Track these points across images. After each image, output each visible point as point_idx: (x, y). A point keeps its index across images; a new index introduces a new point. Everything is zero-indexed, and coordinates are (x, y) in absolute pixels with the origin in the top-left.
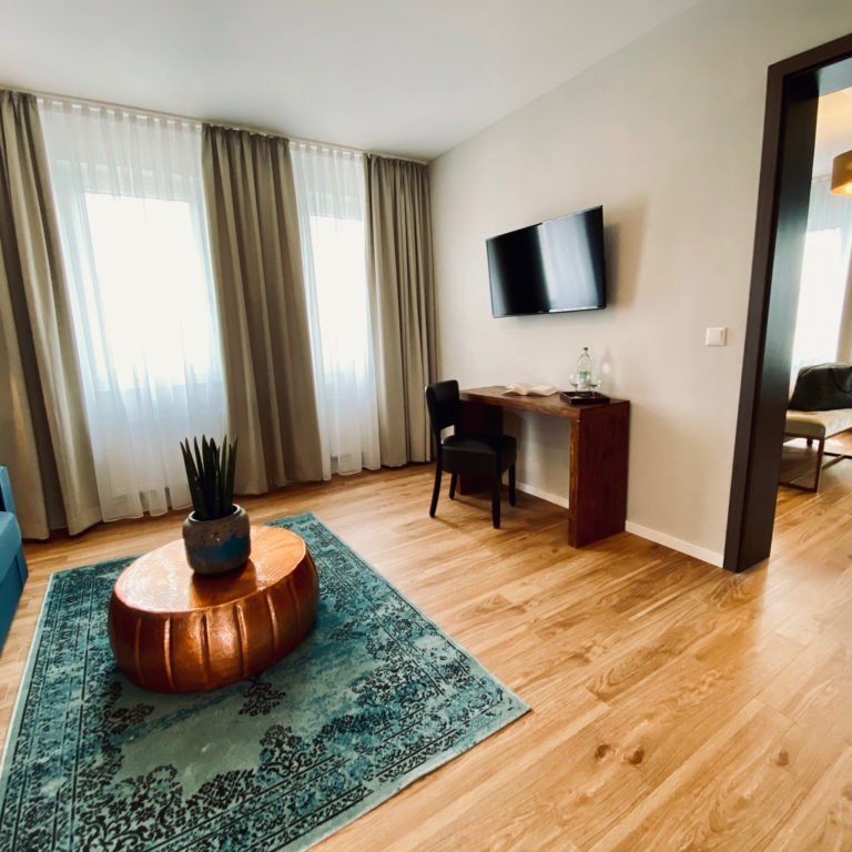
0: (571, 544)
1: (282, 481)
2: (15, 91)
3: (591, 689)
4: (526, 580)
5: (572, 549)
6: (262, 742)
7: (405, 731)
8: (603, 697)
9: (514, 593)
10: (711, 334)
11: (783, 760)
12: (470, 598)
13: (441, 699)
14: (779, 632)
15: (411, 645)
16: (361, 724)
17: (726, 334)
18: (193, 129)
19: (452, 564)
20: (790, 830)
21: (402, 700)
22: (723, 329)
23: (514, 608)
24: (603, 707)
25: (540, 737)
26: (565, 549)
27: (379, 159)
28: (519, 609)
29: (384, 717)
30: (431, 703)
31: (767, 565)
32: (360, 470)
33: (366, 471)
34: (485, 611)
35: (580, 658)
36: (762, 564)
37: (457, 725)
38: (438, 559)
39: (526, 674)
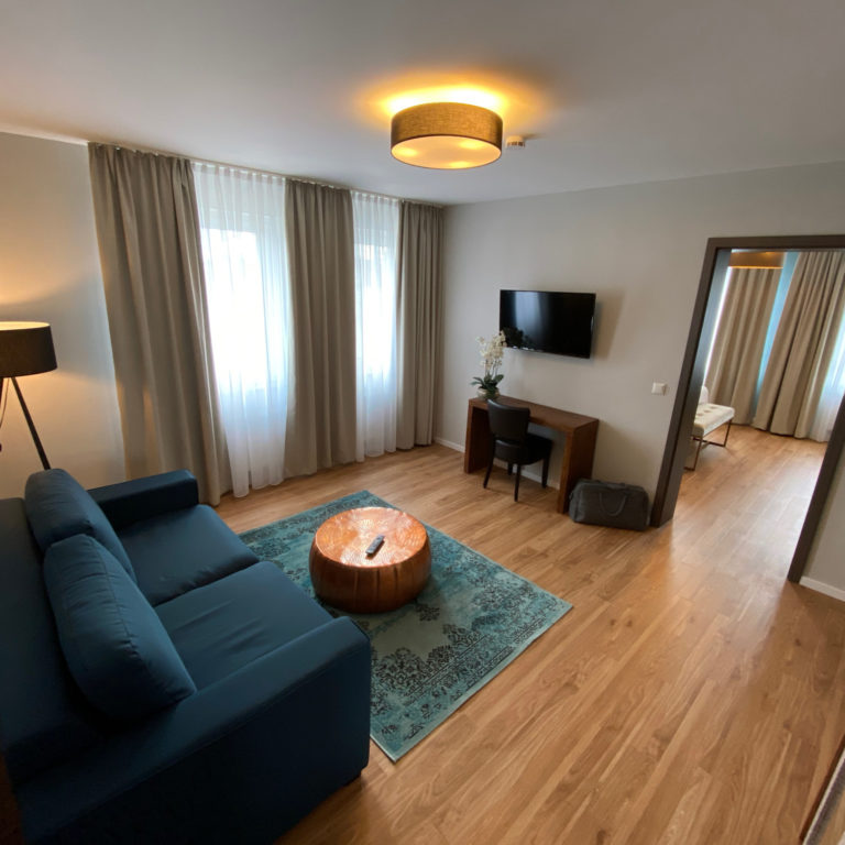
0: (558, 511)
1: (329, 464)
2: (181, 158)
3: (599, 595)
4: (540, 536)
5: (559, 515)
6: (445, 632)
7: (516, 621)
8: (605, 599)
9: (538, 545)
10: (656, 387)
11: (692, 620)
12: (513, 549)
13: (525, 605)
14: (683, 560)
15: (493, 578)
16: (490, 620)
17: (665, 389)
18: (280, 182)
19: (490, 527)
20: (699, 647)
21: (505, 607)
22: (663, 385)
23: (542, 554)
24: (607, 604)
25: (582, 619)
26: (556, 516)
27: (410, 204)
28: (544, 554)
29: (501, 616)
30: (521, 607)
31: (671, 524)
32: (382, 453)
33: (387, 453)
34: (525, 557)
35: (587, 580)
36: (669, 522)
37: (540, 616)
38: (481, 523)
39: (563, 590)
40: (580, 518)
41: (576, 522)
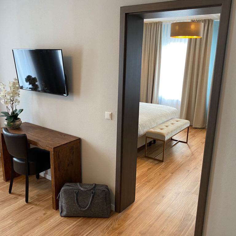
22: (110, 113)
40: (64, 213)
41: (62, 216)
